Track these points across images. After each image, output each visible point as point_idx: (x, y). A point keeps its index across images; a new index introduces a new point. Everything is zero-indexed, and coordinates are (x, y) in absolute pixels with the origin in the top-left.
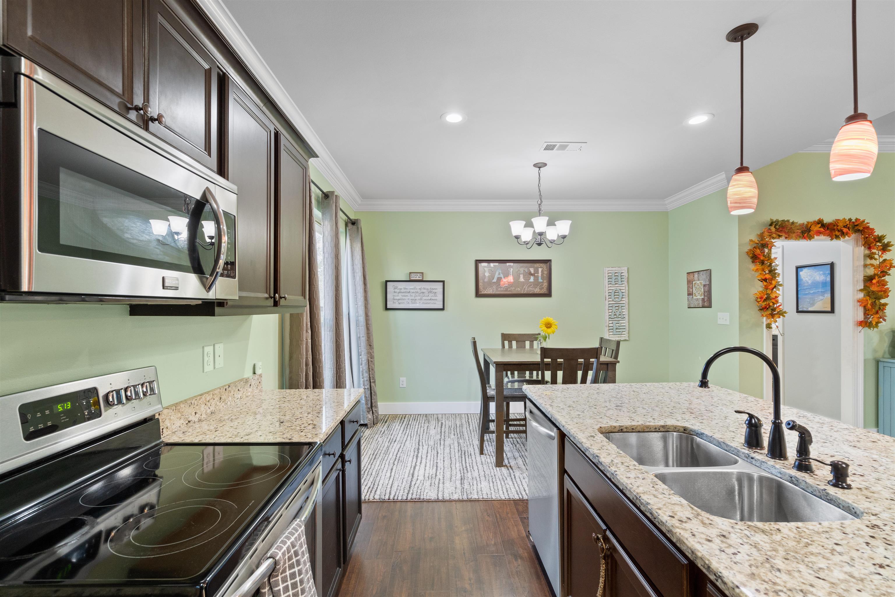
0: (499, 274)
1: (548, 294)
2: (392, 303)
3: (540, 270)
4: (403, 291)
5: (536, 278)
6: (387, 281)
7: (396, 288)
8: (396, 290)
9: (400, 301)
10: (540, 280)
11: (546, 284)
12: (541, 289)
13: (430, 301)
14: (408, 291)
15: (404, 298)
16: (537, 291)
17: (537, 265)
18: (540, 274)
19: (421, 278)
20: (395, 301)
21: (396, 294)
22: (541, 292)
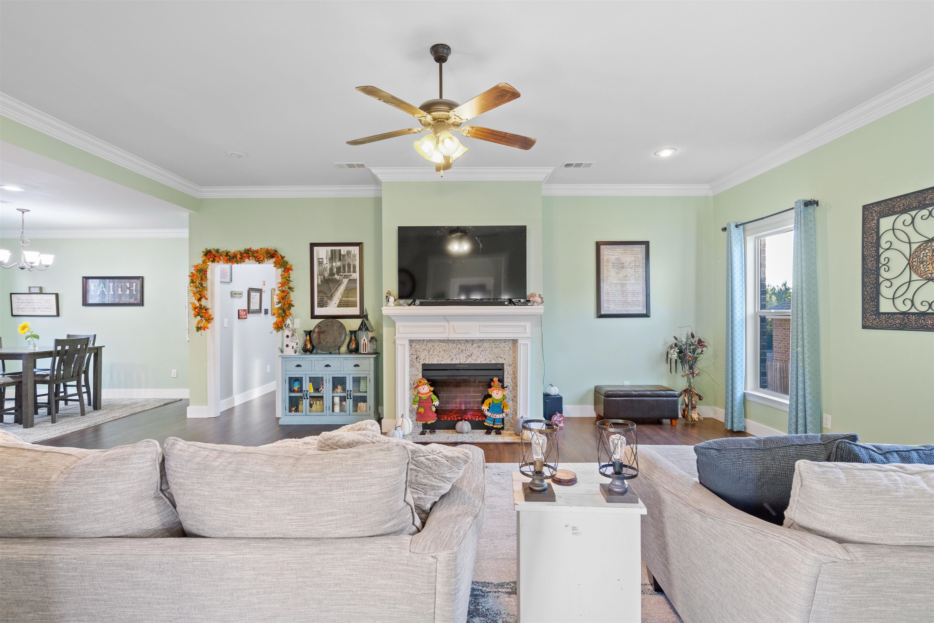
0: (102, 288)
1: (141, 303)
2: (17, 311)
3: (134, 284)
4: (24, 301)
5: (131, 291)
6: (11, 294)
7: (19, 299)
8: (19, 301)
9: (24, 310)
10: (134, 293)
11: (139, 296)
12: (135, 300)
13: (47, 310)
14: (28, 301)
15: (25, 307)
16: (132, 301)
17: (133, 281)
18: (134, 288)
19: (38, 292)
20: (19, 309)
21: (19, 304)
22: (135, 302)
